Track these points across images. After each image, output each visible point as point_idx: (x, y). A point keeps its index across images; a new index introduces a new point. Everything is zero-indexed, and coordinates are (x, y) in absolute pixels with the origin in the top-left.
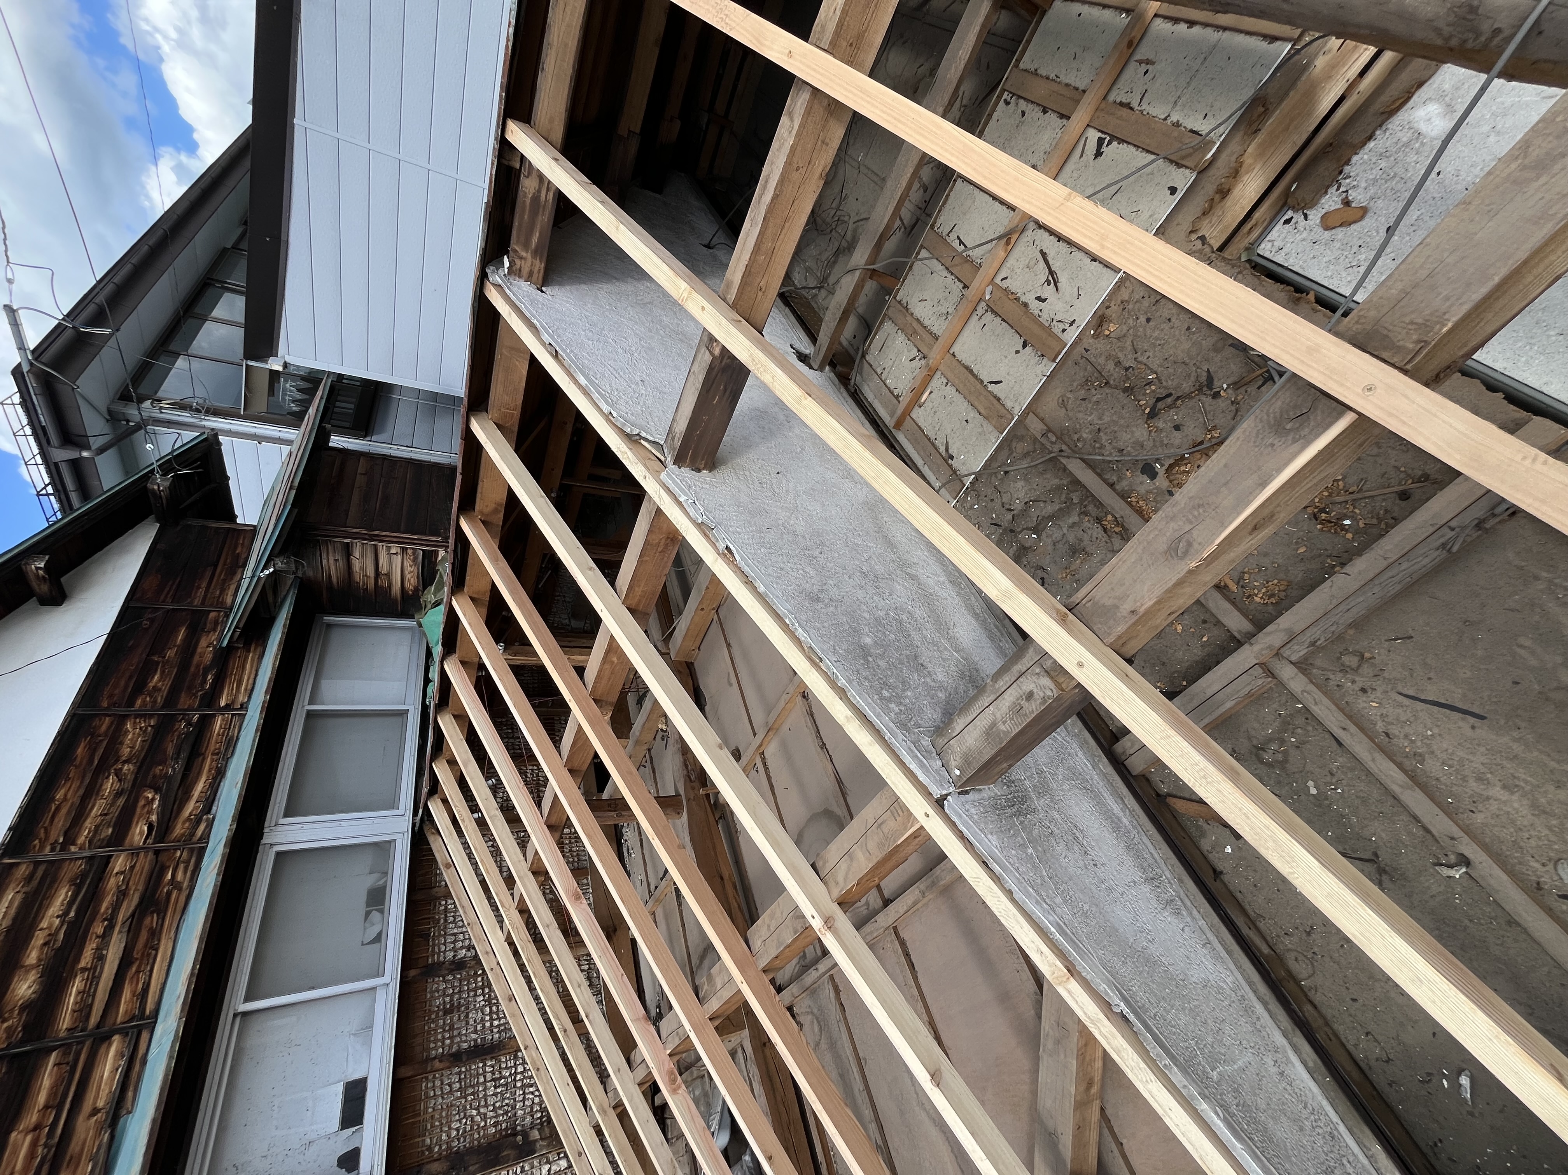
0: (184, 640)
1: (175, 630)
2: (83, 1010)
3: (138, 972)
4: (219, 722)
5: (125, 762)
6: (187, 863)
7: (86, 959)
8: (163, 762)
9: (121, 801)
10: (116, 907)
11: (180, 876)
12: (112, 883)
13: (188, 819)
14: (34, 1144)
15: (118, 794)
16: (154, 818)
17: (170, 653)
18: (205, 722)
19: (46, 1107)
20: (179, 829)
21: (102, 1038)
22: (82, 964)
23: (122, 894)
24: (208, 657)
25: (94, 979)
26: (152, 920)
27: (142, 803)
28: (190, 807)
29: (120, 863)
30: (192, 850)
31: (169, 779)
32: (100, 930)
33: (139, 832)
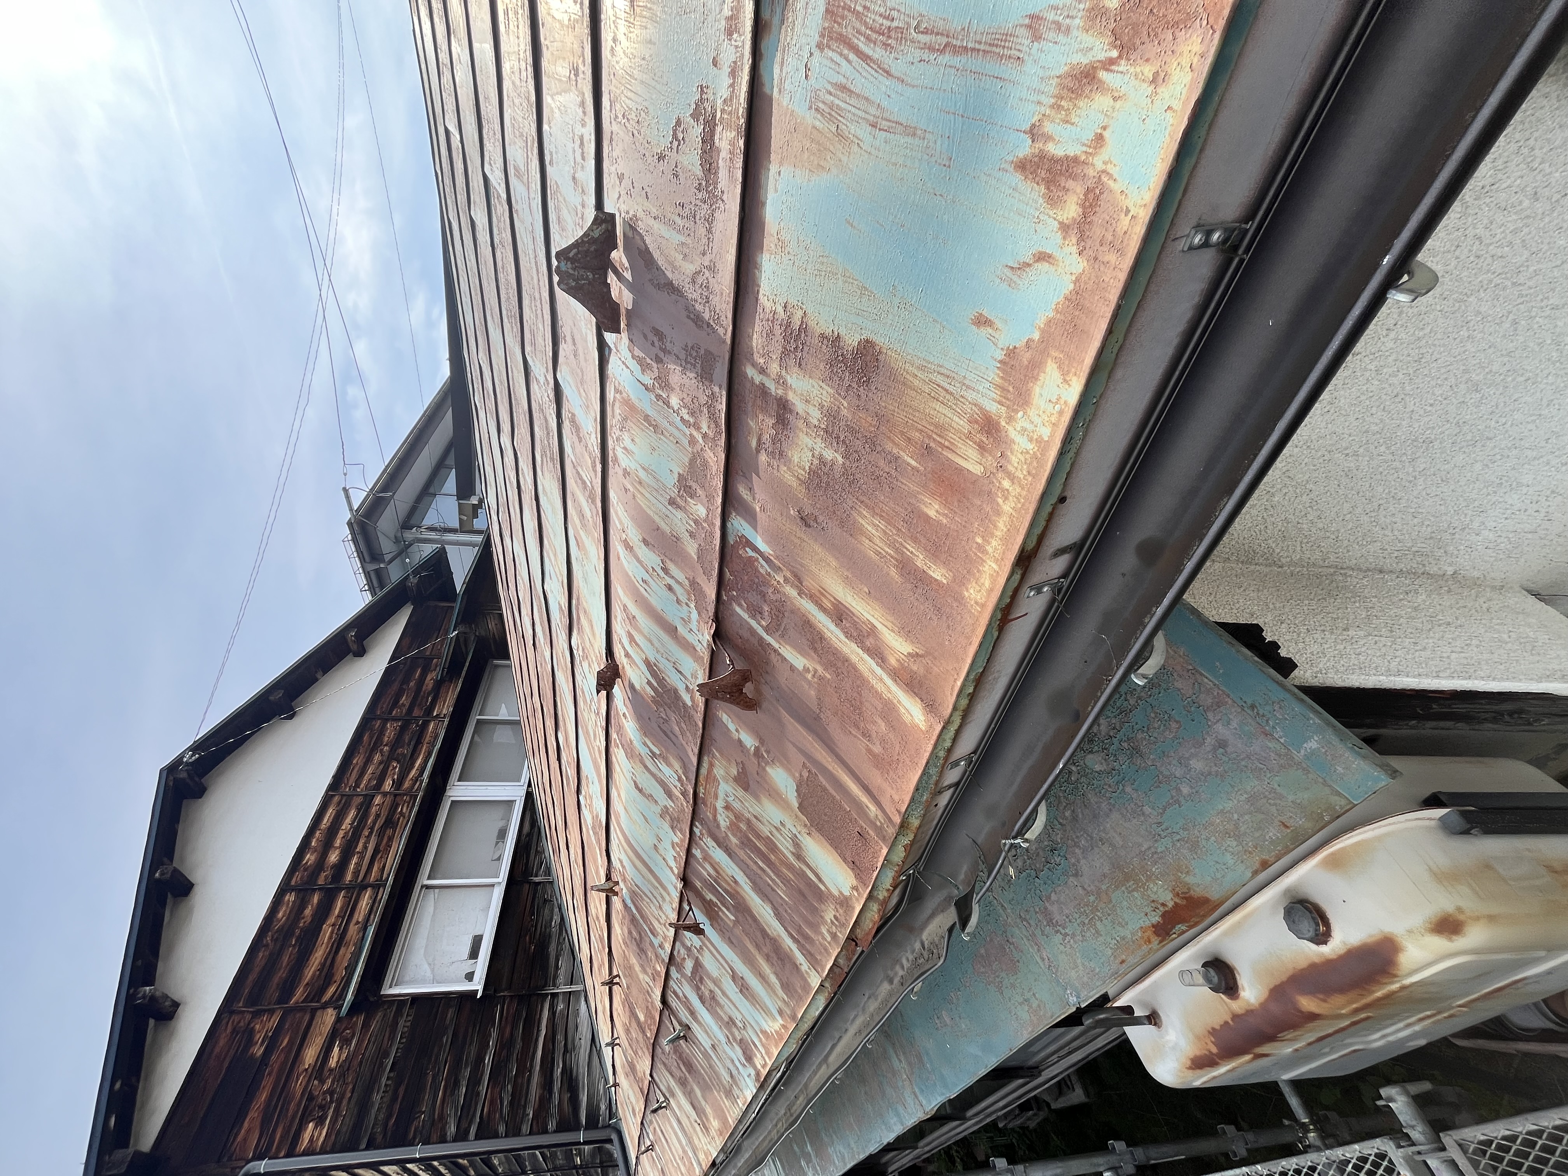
0: (419, 676)
1: (415, 671)
2: (356, 873)
3: (381, 857)
4: (432, 725)
5: (386, 745)
6: (409, 803)
7: (359, 848)
8: (402, 747)
9: (381, 767)
10: (374, 823)
11: (404, 811)
12: (374, 810)
13: (412, 779)
14: (332, 932)
15: (380, 763)
16: (396, 777)
17: (412, 684)
18: (426, 724)
19: (338, 916)
20: (407, 784)
21: (363, 887)
22: (358, 850)
23: (378, 816)
24: (431, 686)
25: (362, 858)
26: (389, 832)
27: (391, 768)
28: (413, 773)
29: (378, 800)
30: (411, 796)
31: (404, 756)
32: (367, 834)
33: (388, 785)
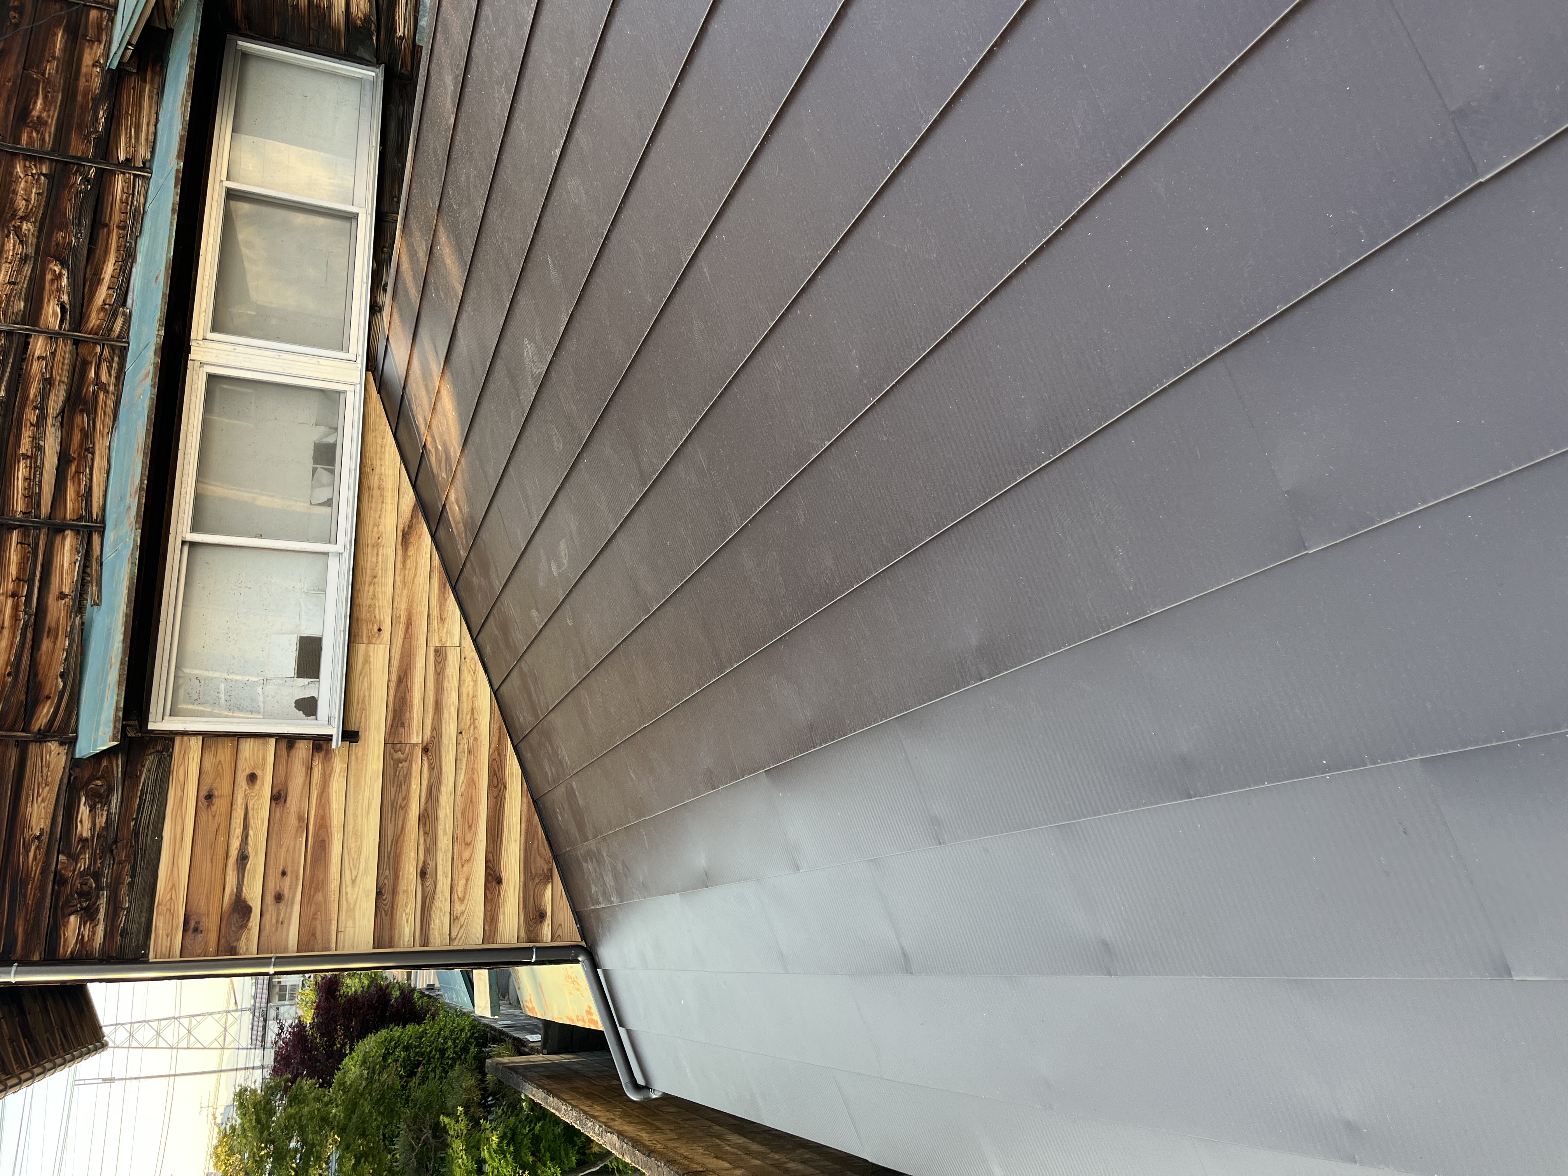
0: (64, 50)
1: (50, 35)
2: (33, 497)
4: (119, 183)
5: (23, 219)
6: (111, 362)
7: (25, 446)
8: (63, 227)
9: (27, 269)
10: (44, 395)
11: (104, 378)
12: (36, 368)
13: (102, 308)
14: (16, 608)
15: (24, 260)
16: (65, 298)
17: (50, 69)
18: (103, 182)
19: (18, 579)
20: (94, 319)
21: (57, 529)
23: (48, 382)
24: (96, 83)
25: (36, 469)
27: (49, 276)
28: (102, 294)
29: (39, 346)
30: (113, 348)
31: (74, 251)
32: (34, 419)
33: (51, 315)
